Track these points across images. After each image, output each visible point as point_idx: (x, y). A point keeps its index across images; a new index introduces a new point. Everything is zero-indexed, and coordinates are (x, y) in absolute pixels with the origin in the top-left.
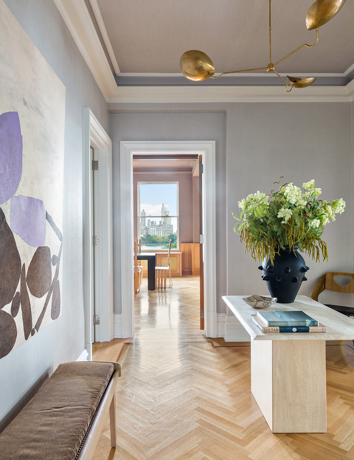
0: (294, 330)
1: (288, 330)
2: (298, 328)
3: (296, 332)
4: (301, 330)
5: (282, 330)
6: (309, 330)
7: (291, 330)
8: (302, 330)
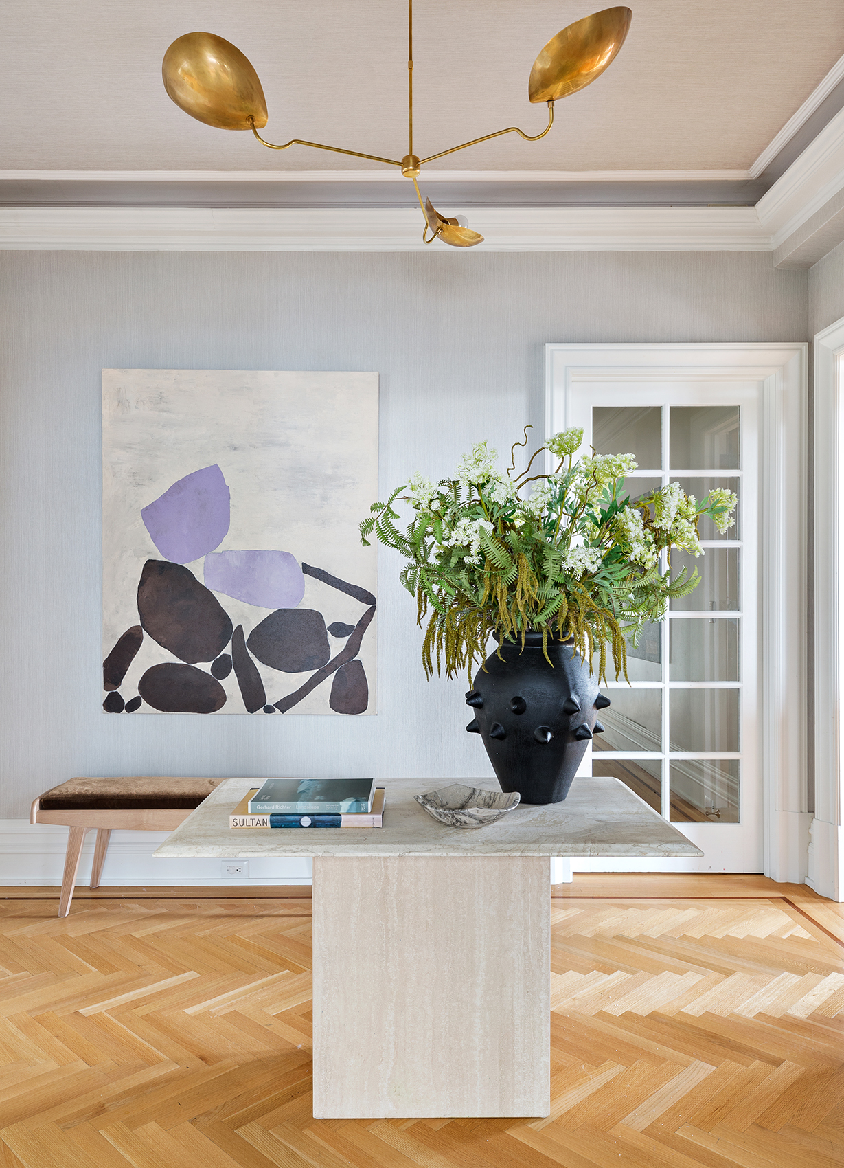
0: (306, 821)
1: (292, 822)
2: (316, 817)
3: (309, 827)
4: (320, 821)
5: (276, 822)
6: (340, 822)
7: (296, 822)
8: (324, 822)
